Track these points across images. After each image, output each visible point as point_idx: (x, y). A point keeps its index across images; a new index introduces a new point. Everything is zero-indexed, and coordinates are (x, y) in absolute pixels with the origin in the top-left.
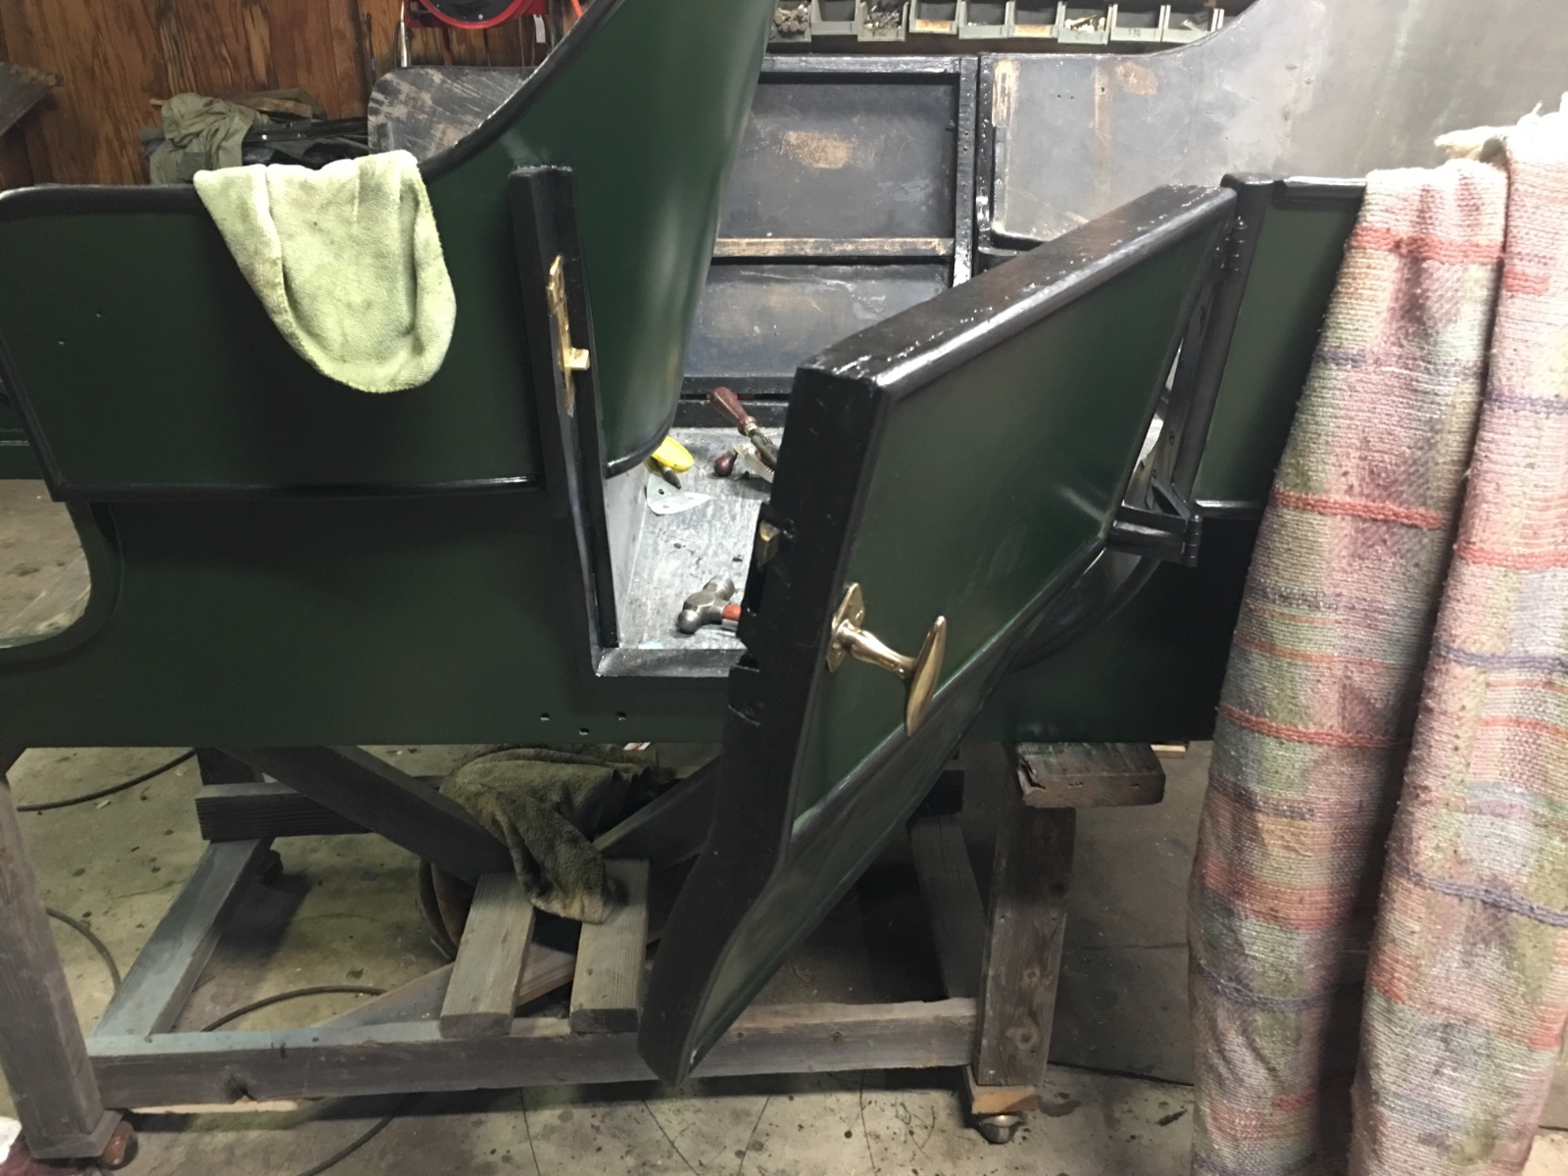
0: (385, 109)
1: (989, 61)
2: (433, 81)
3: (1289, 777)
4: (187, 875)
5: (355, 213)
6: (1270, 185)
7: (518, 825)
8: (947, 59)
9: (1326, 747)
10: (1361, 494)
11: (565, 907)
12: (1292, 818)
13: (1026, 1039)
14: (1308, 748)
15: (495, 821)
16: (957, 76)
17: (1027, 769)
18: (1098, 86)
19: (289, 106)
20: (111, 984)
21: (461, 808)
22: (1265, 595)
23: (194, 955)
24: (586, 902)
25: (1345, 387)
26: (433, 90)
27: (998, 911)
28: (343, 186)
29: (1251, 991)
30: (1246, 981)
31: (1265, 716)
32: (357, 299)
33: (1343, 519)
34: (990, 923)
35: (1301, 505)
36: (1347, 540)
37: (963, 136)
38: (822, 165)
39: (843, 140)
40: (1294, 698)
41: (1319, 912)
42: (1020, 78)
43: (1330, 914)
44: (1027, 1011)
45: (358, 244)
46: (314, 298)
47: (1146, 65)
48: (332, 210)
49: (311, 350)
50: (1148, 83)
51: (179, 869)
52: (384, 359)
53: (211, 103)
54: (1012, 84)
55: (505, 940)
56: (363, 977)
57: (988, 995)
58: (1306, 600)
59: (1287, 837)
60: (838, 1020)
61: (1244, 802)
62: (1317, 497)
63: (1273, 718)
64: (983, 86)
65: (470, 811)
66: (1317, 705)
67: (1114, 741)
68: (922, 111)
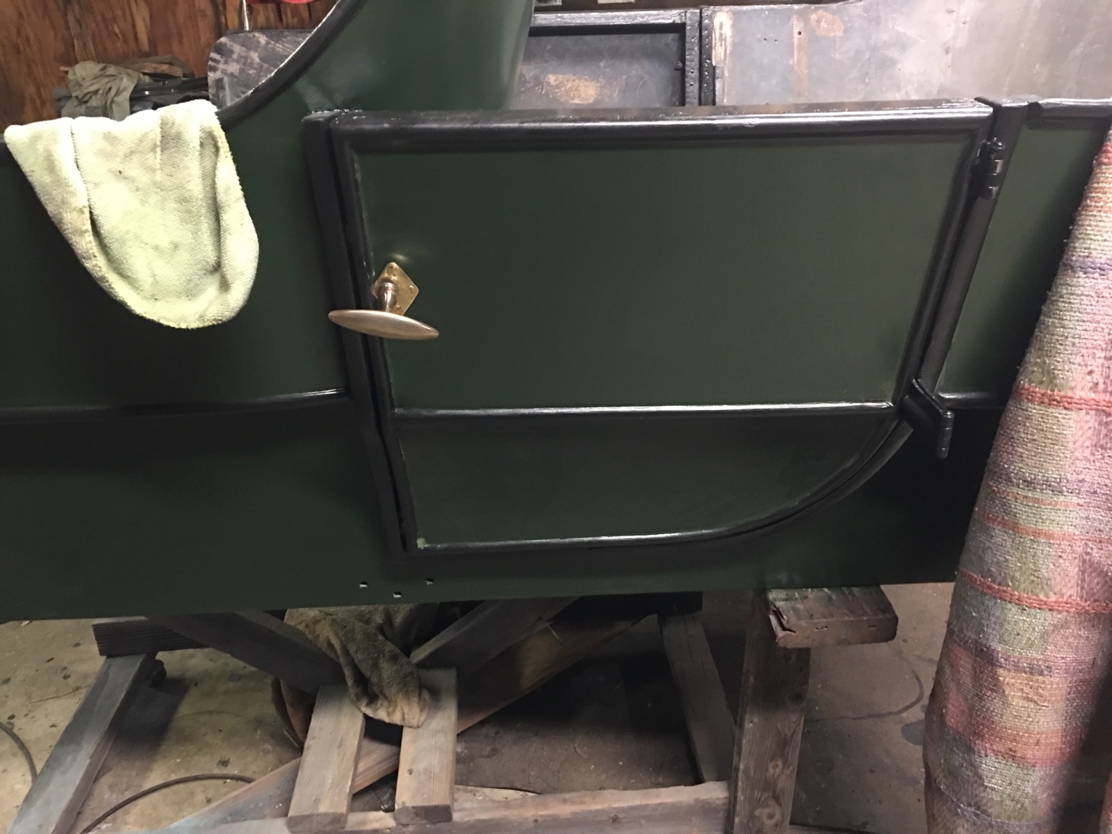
0: (221, 66)
1: (709, 13)
2: (259, 42)
3: (1029, 639)
4: (92, 681)
5: (158, 161)
6: (1025, 106)
7: (349, 647)
8: (675, 12)
9: (1065, 613)
10: (1105, 391)
11: (389, 714)
12: (1032, 673)
13: (771, 816)
14: (1048, 614)
15: (330, 645)
16: (683, 25)
17: (778, 615)
18: (796, 31)
19: (164, 68)
20: (29, 777)
21: (302, 634)
22: (1009, 480)
23: (91, 757)
24: (406, 711)
25: (1092, 294)
26: (259, 50)
27: (747, 717)
28: (146, 135)
29: (989, 816)
30: (984, 808)
31: (1008, 586)
32: (165, 243)
33: (1088, 413)
34: (741, 726)
35: (1046, 400)
36: (1091, 431)
37: (690, 74)
38: (576, 101)
39: (592, 80)
40: (1036, 571)
41: (1053, 752)
42: (733, 26)
43: (1063, 754)
44: (771, 794)
45: (162, 190)
46: (123, 242)
47: (833, 13)
48: (135, 158)
49: (121, 290)
50: (835, 26)
51: (85, 676)
52: (194, 296)
53: (104, 69)
54: (728, 31)
55: (340, 745)
56: (229, 766)
57: (740, 784)
58: (1050, 486)
59: (1027, 689)
60: (616, 805)
61: (985, 658)
62: (1062, 393)
63: (1015, 588)
64: (705, 33)
65: (310, 636)
66: (1058, 578)
67: (849, 586)
68: (653, 54)
